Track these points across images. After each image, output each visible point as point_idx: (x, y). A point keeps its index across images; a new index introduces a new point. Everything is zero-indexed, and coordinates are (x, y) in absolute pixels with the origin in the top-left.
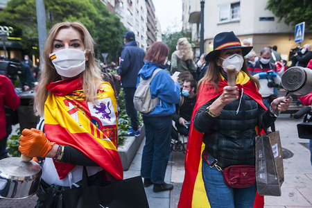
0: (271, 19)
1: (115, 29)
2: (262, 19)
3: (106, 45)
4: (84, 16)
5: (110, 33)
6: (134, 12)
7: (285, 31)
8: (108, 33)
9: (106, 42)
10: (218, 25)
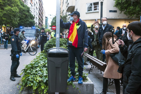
0: (115, 11)
1: (27, 13)
2: (111, 11)
3: (22, 22)
4: (15, 6)
5: (25, 16)
6: (33, 5)
7: (123, 18)
8: (23, 15)
9: (22, 20)
10: (86, 13)
